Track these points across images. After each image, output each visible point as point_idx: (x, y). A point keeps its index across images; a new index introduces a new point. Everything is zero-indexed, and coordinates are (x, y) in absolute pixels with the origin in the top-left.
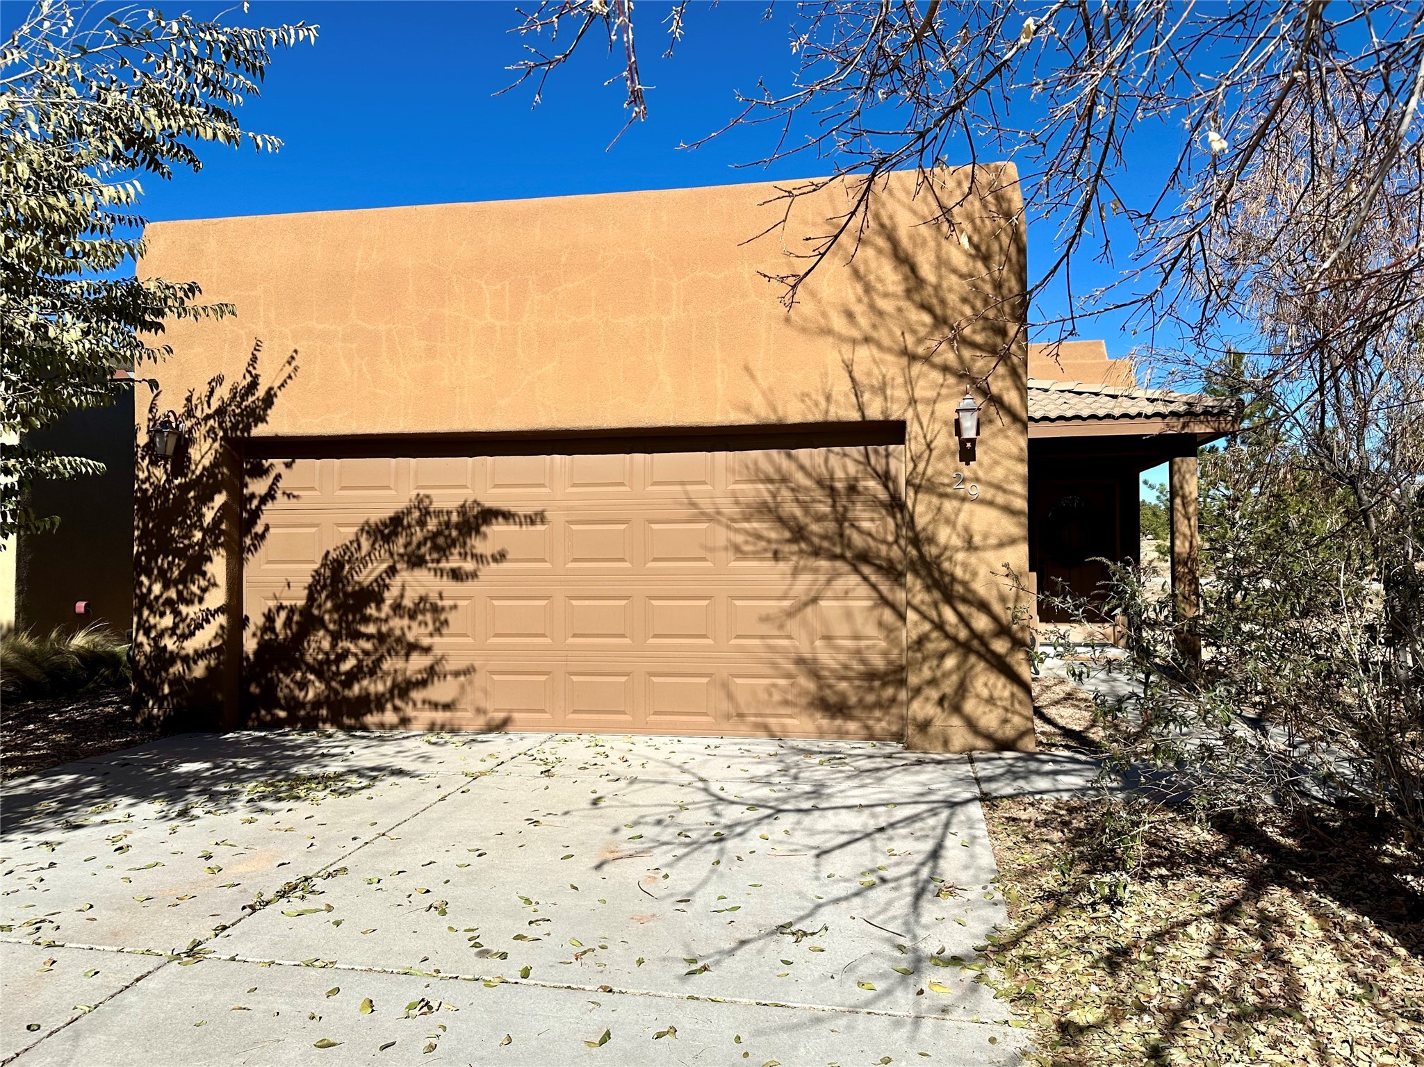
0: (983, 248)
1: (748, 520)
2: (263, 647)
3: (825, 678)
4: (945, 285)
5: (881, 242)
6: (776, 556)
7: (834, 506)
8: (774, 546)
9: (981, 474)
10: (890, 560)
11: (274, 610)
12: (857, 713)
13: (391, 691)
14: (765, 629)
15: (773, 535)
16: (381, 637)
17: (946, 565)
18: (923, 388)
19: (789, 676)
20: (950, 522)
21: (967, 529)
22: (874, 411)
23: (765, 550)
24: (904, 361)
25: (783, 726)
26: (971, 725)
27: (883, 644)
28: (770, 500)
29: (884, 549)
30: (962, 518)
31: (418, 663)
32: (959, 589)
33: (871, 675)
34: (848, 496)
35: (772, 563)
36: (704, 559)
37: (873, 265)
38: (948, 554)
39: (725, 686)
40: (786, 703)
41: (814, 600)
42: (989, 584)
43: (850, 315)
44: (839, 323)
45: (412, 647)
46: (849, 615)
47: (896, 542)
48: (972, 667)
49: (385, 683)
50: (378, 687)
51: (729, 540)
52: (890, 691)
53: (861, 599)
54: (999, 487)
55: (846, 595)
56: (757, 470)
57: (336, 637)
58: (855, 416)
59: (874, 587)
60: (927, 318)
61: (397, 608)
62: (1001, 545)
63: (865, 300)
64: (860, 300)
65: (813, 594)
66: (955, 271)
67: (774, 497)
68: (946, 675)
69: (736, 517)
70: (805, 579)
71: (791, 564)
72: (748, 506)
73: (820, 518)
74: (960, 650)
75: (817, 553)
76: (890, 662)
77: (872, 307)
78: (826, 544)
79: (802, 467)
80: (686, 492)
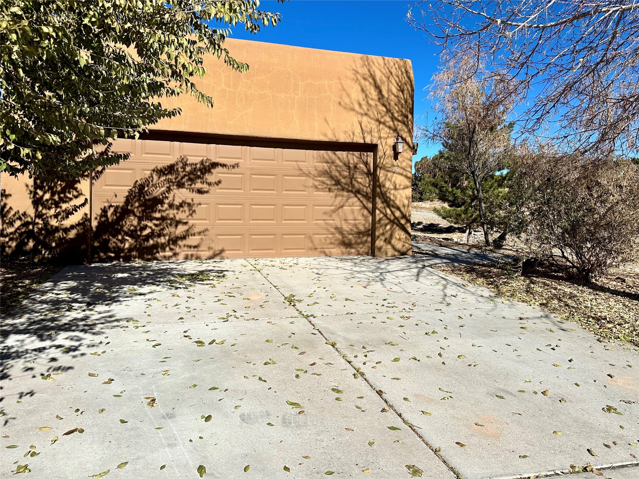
0: (402, 87)
1: (320, 177)
2: (100, 224)
3: (344, 234)
4: (390, 98)
5: (371, 80)
6: (330, 190)
7: (349, 173)
8: (329, 187)
9: (399, 164)
10: (367, 193)
11: (107, 207)
12: (354, 246)
13: (169, 241)
14: (325, 217)
15: (329, 182)
16: (163, 219)
17: (388, 195)
18: (383, 133)
19: (333, 234)
20: (390, 180)
21: (394, 183)
22: (368, 141)
23: (326, 188)
24: (378, 123)
25: (330, 252)
26: (394, 248)
27: (364, 222)
28: (328, 170)
29: (365, 189)
30: (394, 179)
31: (181, 229)
32: (391, 202)
33: (359, 233)
34: (354, 170)
35: (328, 193)
36: (304, 191)
37: (368, 88)
38: (389, 191)
39: (310, 238)
40: (331, 243)
41: (342, 206)
42: (400, 201)
43: (360, 105)
44: (357, 107)
45: (178, 223)
46: (353, 211)
47: (369, 186)
48: (395, 229)
49: (165, 239)
50: (162, 240)
51: (313, 184)
52: (365, 238)
53: (357, 207)
54: (404, 169)
55: (353, 205)
56: (324, 158)
57: (140, 219)
58: (362, 141)
59: (361, 202)
60: (384, 109)
61: (171, 206)
62: (404, 188)
63: (365, 99)
64: (364, 100)
65: (342, 204)
66: (393, 94)
67: (330, 169)
68: (387, 232)
69: (316, 175)
70: (339, 199)
71: (334, 193)
72: (320, 171)
73: (345, 177)
74: (392, 223)
75: (343, 189)
76: (365, 228)
77: (368, 102)
78: (346, 186)
79: (339, 158)
80: (298, 165)
